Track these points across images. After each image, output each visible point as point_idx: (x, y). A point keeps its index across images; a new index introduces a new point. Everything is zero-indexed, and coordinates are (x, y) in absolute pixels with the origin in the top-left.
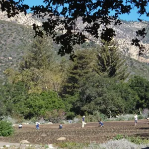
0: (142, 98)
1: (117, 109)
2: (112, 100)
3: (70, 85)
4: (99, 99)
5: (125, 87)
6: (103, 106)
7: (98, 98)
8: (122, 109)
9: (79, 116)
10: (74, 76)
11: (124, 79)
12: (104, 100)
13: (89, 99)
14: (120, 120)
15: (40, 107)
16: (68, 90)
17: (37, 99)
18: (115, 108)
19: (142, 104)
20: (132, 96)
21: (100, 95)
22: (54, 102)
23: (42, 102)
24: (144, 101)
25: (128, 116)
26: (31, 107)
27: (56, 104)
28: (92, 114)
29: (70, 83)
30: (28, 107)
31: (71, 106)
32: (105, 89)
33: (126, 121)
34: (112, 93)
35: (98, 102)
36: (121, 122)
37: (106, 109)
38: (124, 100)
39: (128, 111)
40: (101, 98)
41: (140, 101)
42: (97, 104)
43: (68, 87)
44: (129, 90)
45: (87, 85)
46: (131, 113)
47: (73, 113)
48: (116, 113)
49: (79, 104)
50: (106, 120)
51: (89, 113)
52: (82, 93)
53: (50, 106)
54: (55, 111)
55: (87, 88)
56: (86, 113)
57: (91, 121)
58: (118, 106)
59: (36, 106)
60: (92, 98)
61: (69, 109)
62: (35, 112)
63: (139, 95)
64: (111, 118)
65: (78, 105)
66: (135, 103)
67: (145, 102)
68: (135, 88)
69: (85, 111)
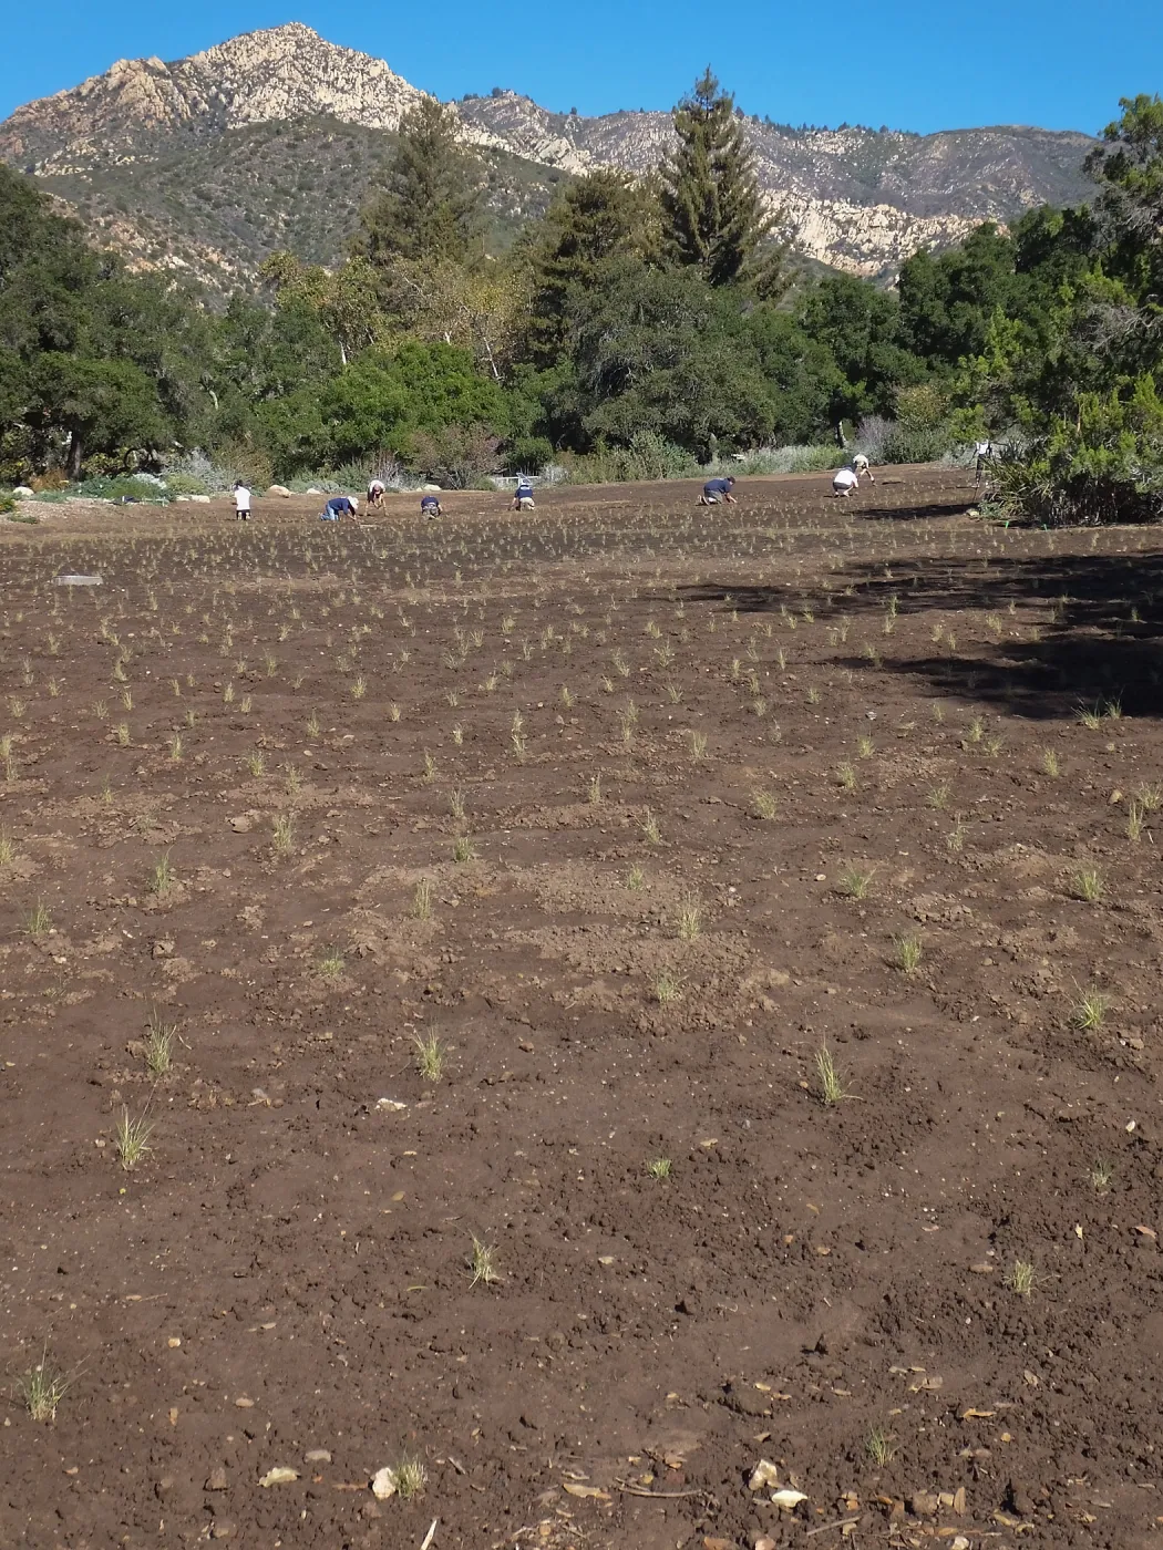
0: (854, 374)
1: (740, 425)
2: (720, 380)
3: (543, 323)
4: (661, 381)
5: (778, 328)
6: (680, 412)
7: (655, 373)
8: (762, 420)
9: (569, 455)
10: (559, 283)
11: (774, 294)
12: (681, 380)
13: (614, 379)
14: (753, 470)
15: (392, 416)
16: (535, 345)
17: (377, 381)
18: (732, 421)
19: (854, 399)
20: (812, 366)
21: (665, 361)
22: (457, 392)
23: (399, 393)
24: (862, 385)
25: (791, 452)
26: (348, 413)
27: (465, 399)
28: (626, 445)
29: (546, 315)
30: (336, 415)
31: (536, 411)
32: (689, 333)
33: (781, 474)
34: (722, 350)
35: (656, 391)
36: (753, 478)
37: (691, 423)
38: (775, 387)
39: (792, 434)
40: (667, 373)
41: (848, 390)
42: (654, 401)
43: (539, 333)
44: (799, 340)
45: (606, 315)
46: (803, 440)
47: (543, 444)
48: (737, 441)
49: (570, 403)
50: (688, 471)
51: (612, 440)
52: (587, 350)
53: (435, 411)
54: (451, 433)
55: (606, 326)
56: (600, 442)
57: (622, 478)
58: (747, 411)
59: (369, 410)
60: (630, 374)
61: (529, 425)
62: (365, 437)
63: (841, 359)
64: (715, 464)
65: (568, 406)
66: (824, 399)
67: (870, 388)
68: (825, 332)
69: (598, 432)
